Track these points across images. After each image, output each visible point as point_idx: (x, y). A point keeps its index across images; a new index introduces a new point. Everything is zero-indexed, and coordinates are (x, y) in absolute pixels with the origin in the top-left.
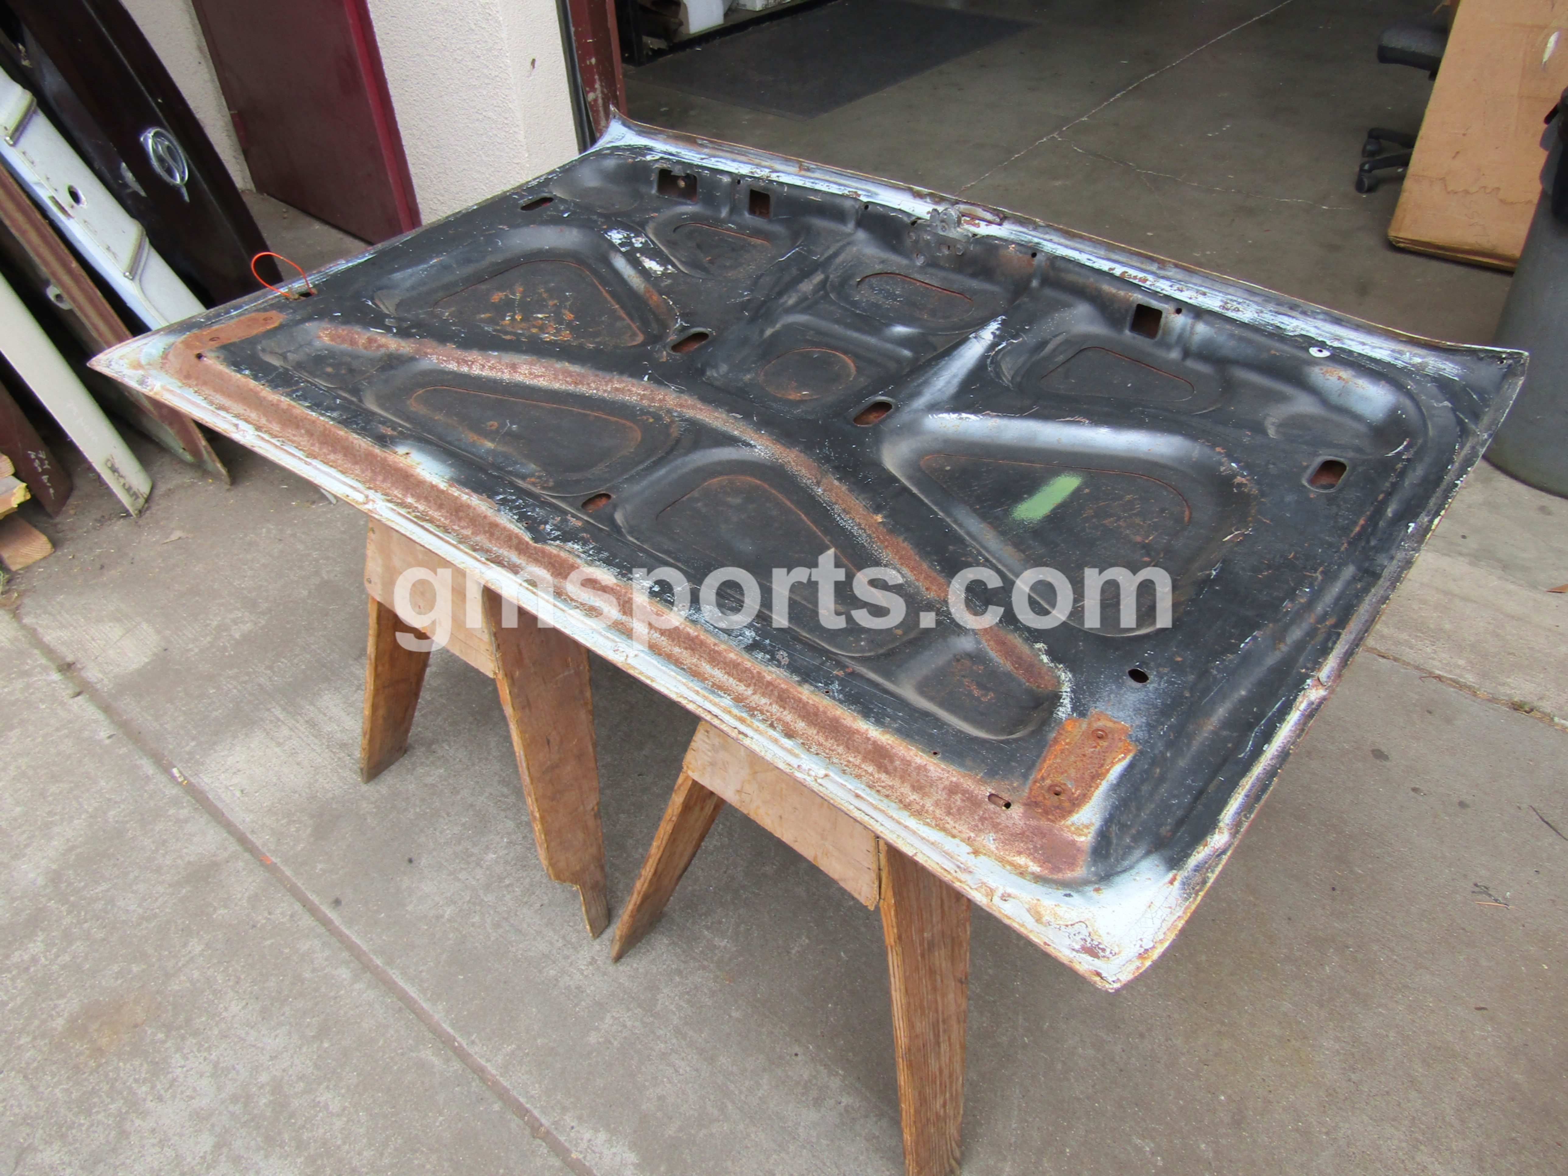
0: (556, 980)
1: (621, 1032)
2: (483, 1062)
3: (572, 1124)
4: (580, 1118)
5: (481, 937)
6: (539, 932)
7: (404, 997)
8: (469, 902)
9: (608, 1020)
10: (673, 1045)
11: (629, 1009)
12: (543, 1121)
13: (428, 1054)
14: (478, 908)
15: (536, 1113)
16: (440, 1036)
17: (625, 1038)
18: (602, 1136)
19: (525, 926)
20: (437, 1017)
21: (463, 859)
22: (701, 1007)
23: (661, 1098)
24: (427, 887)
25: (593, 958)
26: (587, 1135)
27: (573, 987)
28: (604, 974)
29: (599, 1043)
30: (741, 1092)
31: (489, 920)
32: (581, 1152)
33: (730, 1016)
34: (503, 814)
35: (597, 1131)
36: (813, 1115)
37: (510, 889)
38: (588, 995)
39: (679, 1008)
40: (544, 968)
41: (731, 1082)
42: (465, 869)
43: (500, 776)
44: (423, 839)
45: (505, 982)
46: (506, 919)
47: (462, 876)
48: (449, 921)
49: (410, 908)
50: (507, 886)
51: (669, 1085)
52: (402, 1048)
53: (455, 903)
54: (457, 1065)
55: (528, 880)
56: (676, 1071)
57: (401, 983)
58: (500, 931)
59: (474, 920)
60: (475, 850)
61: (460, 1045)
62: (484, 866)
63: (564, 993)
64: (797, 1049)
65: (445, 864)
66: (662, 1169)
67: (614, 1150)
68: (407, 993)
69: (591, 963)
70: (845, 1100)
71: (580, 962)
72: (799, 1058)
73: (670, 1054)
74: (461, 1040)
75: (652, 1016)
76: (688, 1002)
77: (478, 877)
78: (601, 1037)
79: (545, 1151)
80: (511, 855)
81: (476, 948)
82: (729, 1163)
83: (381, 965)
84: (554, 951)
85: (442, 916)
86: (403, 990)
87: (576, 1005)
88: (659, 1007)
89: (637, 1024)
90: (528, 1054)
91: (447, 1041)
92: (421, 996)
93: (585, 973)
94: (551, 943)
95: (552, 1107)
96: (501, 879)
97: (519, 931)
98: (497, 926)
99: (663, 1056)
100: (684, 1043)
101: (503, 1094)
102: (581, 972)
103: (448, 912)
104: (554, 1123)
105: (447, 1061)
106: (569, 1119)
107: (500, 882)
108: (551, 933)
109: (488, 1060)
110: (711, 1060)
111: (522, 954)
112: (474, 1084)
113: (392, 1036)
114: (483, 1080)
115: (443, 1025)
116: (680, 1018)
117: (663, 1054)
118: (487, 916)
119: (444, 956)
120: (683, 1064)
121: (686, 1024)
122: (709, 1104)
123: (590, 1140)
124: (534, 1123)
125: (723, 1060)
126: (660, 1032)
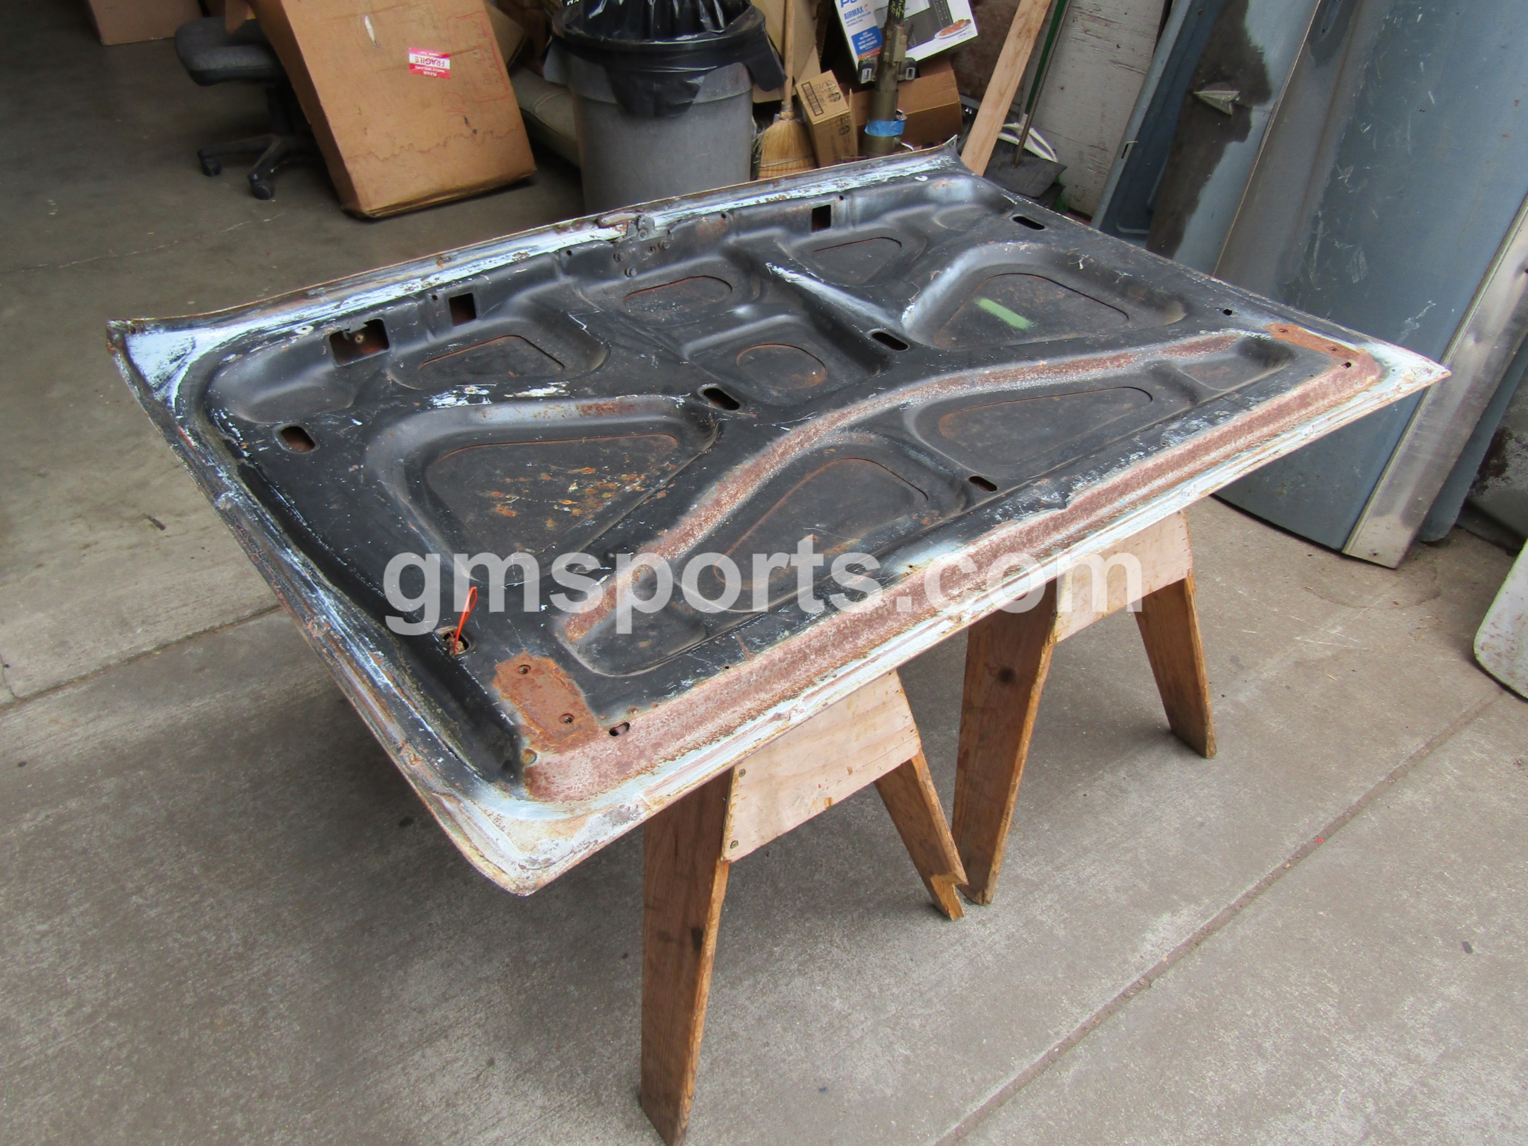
0: (997, 955)
1: (1056, 910)
2: (1078, 1025)
3: (1138, 957)
4: (1134, 950)
5: (939, 1020)
6: (943, 965)
7: (999, 1101)
8: (893, 1029)
9: (1044, 918)
10: (1070, 874)
11: (1035, 901)
12: (1135, 980)
13: (1067, 1076)
14: (902, 1021)
15: (1128, 984)
16: (1046, 1066)
17: (1062, 908)
18: (1149, 936)
19: (933, 977)
20: (1026, 1067)
21: (835, 1032)
22: (1037, 848)
23: (1117, 889)
24: (864, 1072)
25: (979, 923)
26: (1149, 947)
27: (1007, 942)
28: (997, 916)
29: (1065, 928)
30: (1113, 836)
31: (920, 1011)
32: (1163, 953)
33: (1048, 830)
34: (783, 989)
35: (1144, 939)
36: (1134, 795)
37: (885, 988)
38: (1017, 931)
39: (1037, 864)
40: (983, 965)
41: (1105, 840)
42: (849, 1031)
43: (724, 986)
44: (794, 1076)
45: (996, 1000)
46: (921, 994)
47: (856, 1034)
48: (913, 1051)
49: (889, 1092)
50: (881, 990)
51: (1107, 882)
52: (1059, 1101)
53: (891, 1043)
54: (1080, 1049)
55: (877, 970)
56: (1094, 875)
57: (983, 1102)
58: (935, 1000)
59: (917, 1025)
60: (825, 1020)
61: (1059, 1046)
62: (850, 1011)
63: (1013, 951)
64: (1080, 794)
65: (836, 1051)
66: (1175, 897)
67: (1160, 929)
68: (995, 1097)
69: (984, 925)
70: (1122, 774)
71: (982, 934)
72: (1088, 794)
73: (1079, 877)
74: (1053, 1045)
75: (1042, 885)
76: (1032, 857)
77: (863, 1019)
78: (1059, 925)
79: (1162, 979)
80: (841, 983)
81: (952, 1025)
82: (1170, 853)
83: (957, 1124)
84: (967, 954)
85: (907, 1058)
86: (991, 1101)
87: (1026, 941)
88: (1035, 878)
89: (1049, 896)
90: (1072, 986)
91: (1051, 1060)
92: (1000, 1082)
93: (994, 930)
94: (957, 956)
95: (1123, 971)
96: (871, 996)
97: (939, 983)
98: (929, 1003)
99: (1080, 882)
100: (1069, 866)
101: (1110, 1011)
102: (990, 934)
103: (902, 1050)
104: (1137, 970)
105: (1074, 1058)
106: (1135, 959)
107: (874, 997)
108: (946, 955)
109: (1076, 1021)
110: (1086, 851)
111: (966, 983)
112: (1100, 1034)
113: (1045, 1111)
114: (1094, 1026)
115: (1036, 1060)
116: (1047, 865)
117: (1078, 882)
118: (914, 1012)
119: (957, 1057)
120: (1089, 870)
121: (1052, 861)
122: (1123, 858)
123: (1153, 946)
124: (1138, 988)
125: (1086, 842)
126: (1059, 881)
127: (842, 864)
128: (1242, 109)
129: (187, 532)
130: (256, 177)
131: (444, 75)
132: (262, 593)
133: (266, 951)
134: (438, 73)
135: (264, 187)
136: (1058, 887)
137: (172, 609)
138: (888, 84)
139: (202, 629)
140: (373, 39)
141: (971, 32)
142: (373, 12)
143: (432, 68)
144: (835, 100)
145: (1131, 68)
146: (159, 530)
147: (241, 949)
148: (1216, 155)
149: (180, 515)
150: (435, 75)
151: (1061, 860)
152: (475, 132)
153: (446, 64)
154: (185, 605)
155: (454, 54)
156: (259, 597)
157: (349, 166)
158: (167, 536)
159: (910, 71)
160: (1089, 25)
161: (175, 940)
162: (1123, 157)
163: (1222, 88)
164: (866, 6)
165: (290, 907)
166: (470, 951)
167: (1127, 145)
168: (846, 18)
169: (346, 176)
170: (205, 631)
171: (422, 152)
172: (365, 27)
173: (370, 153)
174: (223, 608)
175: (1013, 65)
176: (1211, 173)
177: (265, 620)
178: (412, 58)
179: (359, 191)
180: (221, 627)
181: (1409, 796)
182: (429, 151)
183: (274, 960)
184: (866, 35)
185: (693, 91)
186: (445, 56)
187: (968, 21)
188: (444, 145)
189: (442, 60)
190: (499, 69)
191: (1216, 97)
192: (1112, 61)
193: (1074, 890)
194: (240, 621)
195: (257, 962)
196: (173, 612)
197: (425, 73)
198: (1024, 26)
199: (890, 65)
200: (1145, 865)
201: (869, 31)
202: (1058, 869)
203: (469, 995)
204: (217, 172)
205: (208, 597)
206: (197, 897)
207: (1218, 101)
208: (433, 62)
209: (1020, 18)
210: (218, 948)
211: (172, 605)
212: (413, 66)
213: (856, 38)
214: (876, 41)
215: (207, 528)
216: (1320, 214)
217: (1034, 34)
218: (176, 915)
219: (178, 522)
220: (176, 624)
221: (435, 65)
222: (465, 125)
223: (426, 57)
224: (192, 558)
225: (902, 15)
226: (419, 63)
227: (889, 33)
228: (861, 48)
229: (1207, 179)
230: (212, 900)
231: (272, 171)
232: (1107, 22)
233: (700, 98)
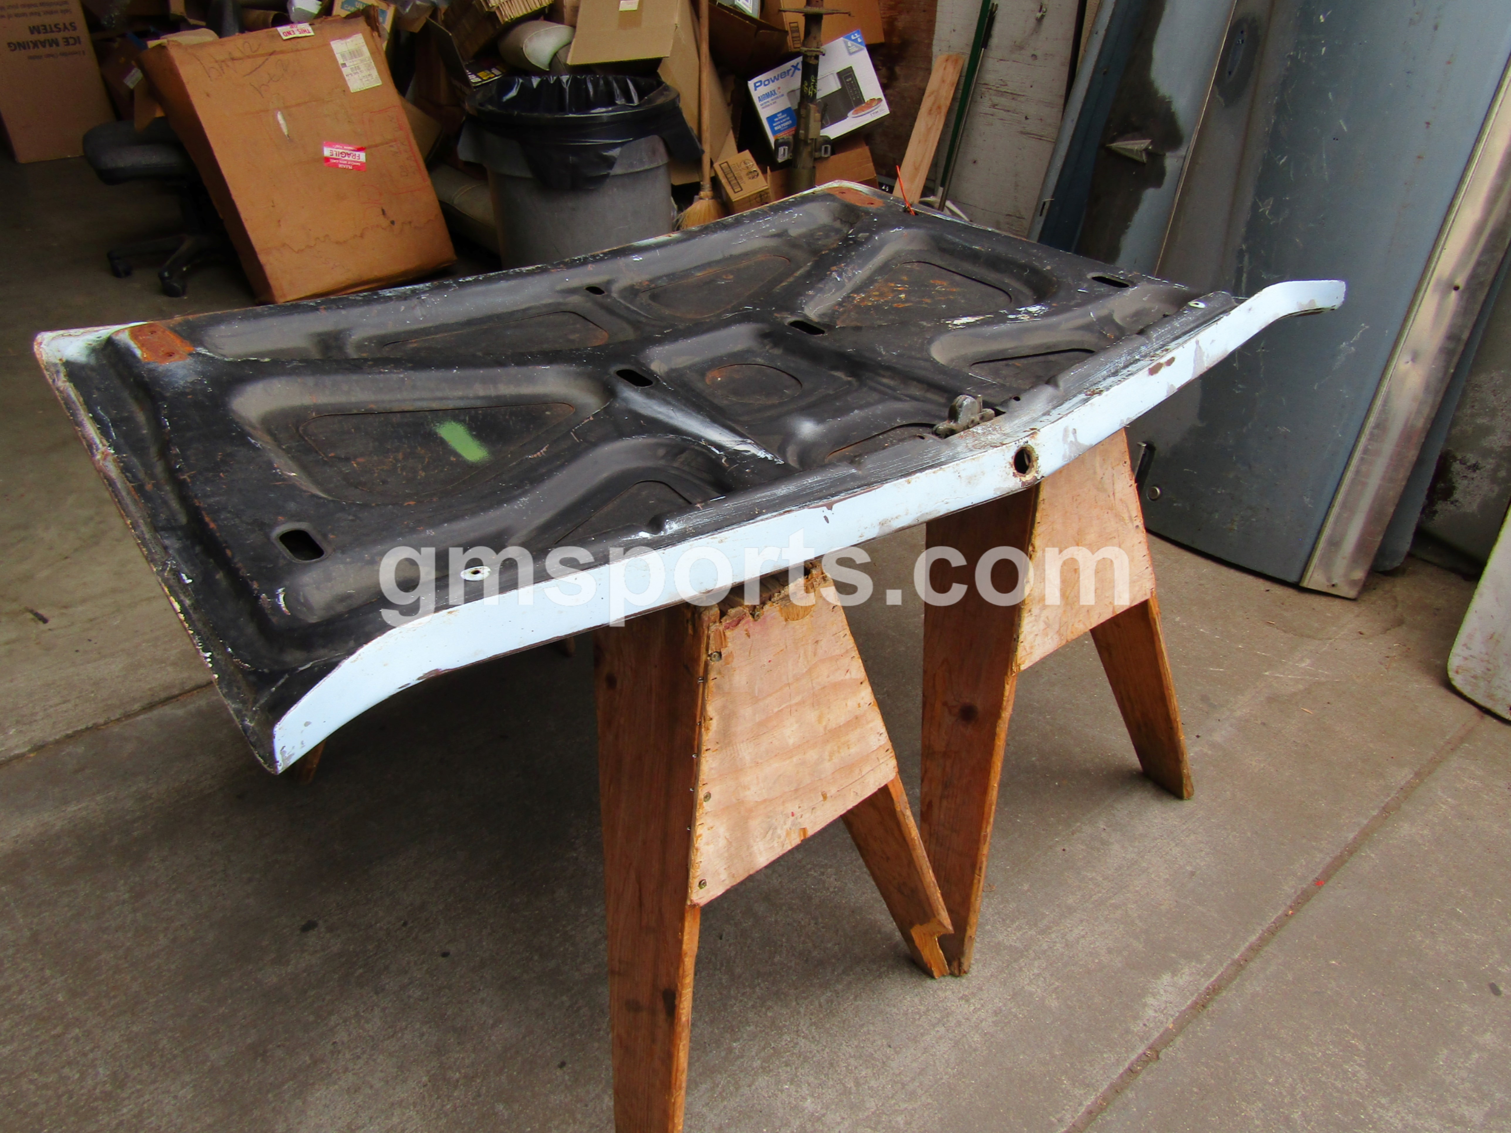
0: (985, 1034)
1: (1045, 979)
2: (1082, 1109)
3: (1141, 1025)
4: (1136, 1018)
5: (925, 1114)
6: (925, 1050)
9: (1032, 988)
10: (1057, 937)
11: (1021, 969)
12: (1140, 1051)
14: (884, 1118)
15: (1133, 1057)
17: (1052, 975)
18: (1150, 1000)
19: (915, 1065)
22: (1018, 911)
23: (1109, 951)
25: (962, 998)
26: (1151, 1013)
27: (995, 1019)
28: (981, 989)
29: (1058, 998)
30: (1099, 892)
31: (903, 1106)
32: (1167, 1019)
33: (1028, 890)
34: (745, 1090)
35: (1145, 1005)
36: (1116, 847)
37: (862, 1081)
38: (1005, 1005)
39: (1019, 928)
40: (970, 1047)
41: (1091, 897)
45: (988, 1087)
46: (904, 1085)
50: (857, 1084)
51: (1097, 944)
55: (852, 1061)
56: (1083, 937)
58: (919, 1091)
59: (902, 1122)
60: (795, 1124)
62: (824, 1111)
63: (1002, 1029)
64: (1059, 849)
66: (1173, 955)
67: (1162, 992)
69: (967, 1001)
70: (1101, 825)
71: (965, 1011)
72: (1067, 849)
73: (1067, 940)
75: (1027, 951)
76: (1013, 921)
77: (839, 1119)
78: (1051, 995)
79: (1171, 1049)
80: (811, 1079)
81: (941, 1119)
82: (1162, 907)
84: (951, 1035)
87: (1015, 1016)
88: (1018, 944)
89: (1036, 963)
90: (1071, 1064)
93: (979, 1006)
94: (940, 1038)
95: (1126, 1042)
96: (847, 1092)
97: (922, 1072)
98: (912, 1096)
100: (1055, 928)
101: (1117, 1089)
102: (975, 1011)
104: (1142, 1039)
106: (1137, 1028)
107: (850, 1093)
108: (927, 1038)
109: (1080, 1104)
110: (1071, 910)
111: (953, 1069)
112: (1108, 1118)
114: (1102, 1109)
116: (1030, 929)
117: (1067, 945)
118: (897, 1107)
120: (1076, 931)
121: (1036, 925)
122: (1112, 916)
123: (1156, 1011)
124: (1145, 1060)
125: (1070, 901)
126: (1045, 946)
127: (804, 942)
128: (1155, 158)
129: (73, 624)
130: (166, 274)
131: (359, 168)
132: (154, 685)
133: (139, 1087)
134: (354, 166)
135: (175, 285)
136: (1044, 952)
137: (51, 706)
138: (805, 160)
139: (83, 727)
140: (286, 134)
141: (883, 110)
142: (286, 107)
143: (348, 161)
144: (753, 178)
145: (1040, 138)
146: (41, 623)
147: (108, 1087)
148: (1134, 203)
149: (66, 607)
150: (351, 168)
151: (1045, 922)
152: (393, 223)
153: (362, 157)
154: (64, 702)
155: (370, 147)
156: (150, 689)
157: (263, 258)
158: (50, 630)
159: (826, 148)
160: (996, 99)
161: (31, 1081)
162: (1041, 215)
163: (1133, 139)
164: (779, 88)
165: (170, 1034)
166: (381, 1071)
167: (1044, 203)
168: (760, 100)
169: (260, 268)
170: (87, 729)
171: (337, 243)
172: (278, 122)
173: (284, 245)
174: (109, 702)
175: (926, 141)
176: (1131, 221)
177: (156, 713)
178: (327, 152)
179: (272, 282)
180: (106, 723)
181: (1405, 829)
182: (345, 242)
183: (147, 1097)
184: (780, 116)
185: (610, 163)
186: (360, 149)
187: (880, 100)
188: (362, 236)
189: (357, 153)
190: (416, 161)
191: (1129, 147)
192: (1022, 133)
193: (1062, 954)
194: (128, 716)
195: (126, 1102)
196: (52, 710)
197: (340, 166)
198: (934, 104)
199: (806, 143)
200: (1137, 922)
201: (783, 112)
202: (1042, 932)
203: (379, 1124)
204: (128, 273)
205: (92, 692)
206: (59, 1030)
207: (1131, 151)
208: (349, 155)
209: (929, 96)
210: (82, 1087)
211: (51, 703)
212: (327, 159)
213: (771, 119)
214: (790, 122)
215: (94, 619)
216: (1244, 247)
217: (944, 110)
218: (34, 1051)
219: (62, 614)
220: (54, 723)
221: (351, 158)
222: (382, 217)
223: (341, 151)
224: (77, 651)
225: (815, 95)
226: (334, 156)
227: (803, 112)
228: (776, 128)
229: (1127, 227)
230: (77, 1030)
231: (185, 269)
232: (1014, 96)
233: (617, 170)
